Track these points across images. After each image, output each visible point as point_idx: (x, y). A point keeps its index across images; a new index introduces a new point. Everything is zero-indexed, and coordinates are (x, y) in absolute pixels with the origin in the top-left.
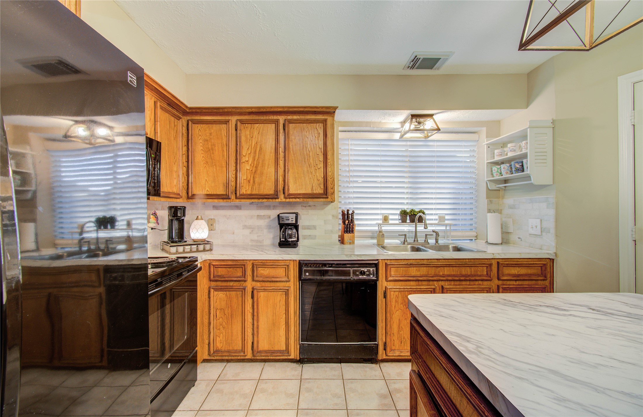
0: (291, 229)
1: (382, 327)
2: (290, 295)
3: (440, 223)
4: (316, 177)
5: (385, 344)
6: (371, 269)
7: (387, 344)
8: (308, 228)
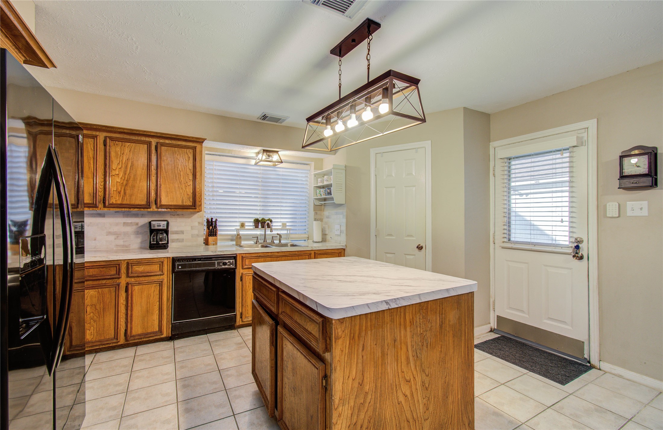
0: (162, 233)
1: (239, 302)
2: (163, 285)
3: (283, 228)
4: (186, 192)
5: (241, 314)
6: (231, 261)
7: (243, 313)
8: (177, 233)
